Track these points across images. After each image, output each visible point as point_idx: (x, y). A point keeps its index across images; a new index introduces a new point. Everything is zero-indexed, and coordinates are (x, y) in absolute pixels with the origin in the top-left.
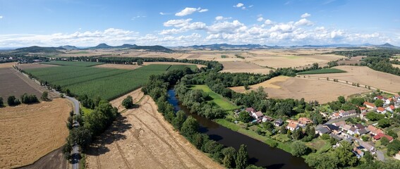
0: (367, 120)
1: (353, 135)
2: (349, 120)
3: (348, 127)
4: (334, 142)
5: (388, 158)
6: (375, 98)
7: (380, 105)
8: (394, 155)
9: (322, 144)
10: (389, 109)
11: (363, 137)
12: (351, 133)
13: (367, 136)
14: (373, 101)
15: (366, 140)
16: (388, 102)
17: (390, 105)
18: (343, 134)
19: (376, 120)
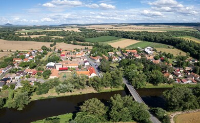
0: (21, 68)
1: (20, 78)
2: (11, 72)
3: (13, 75)
4: (13, 87)
5: (46, 80)
6: (18, 55)
7: (23, 58)
8: (49, 77)
9: (7, 92)
10: (31, 58)
11: (26, 77)
12: (18, 77)
13: (27, 75)
14: (18, 57)
15: (28, 77)
16: (27, 55)
17: (30, 56)
18: (14, 80)
19: (26, 66)
